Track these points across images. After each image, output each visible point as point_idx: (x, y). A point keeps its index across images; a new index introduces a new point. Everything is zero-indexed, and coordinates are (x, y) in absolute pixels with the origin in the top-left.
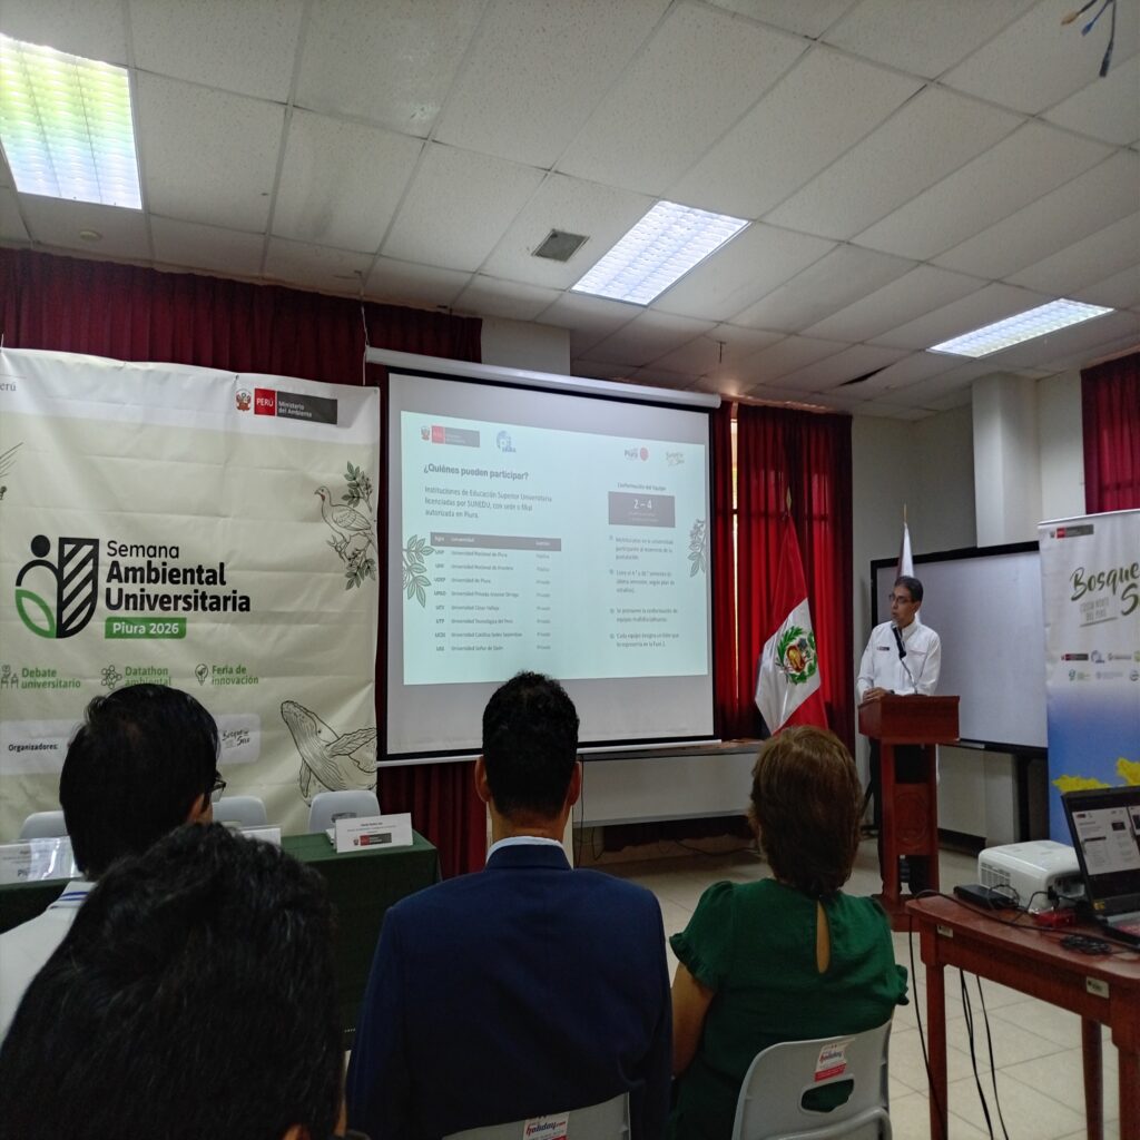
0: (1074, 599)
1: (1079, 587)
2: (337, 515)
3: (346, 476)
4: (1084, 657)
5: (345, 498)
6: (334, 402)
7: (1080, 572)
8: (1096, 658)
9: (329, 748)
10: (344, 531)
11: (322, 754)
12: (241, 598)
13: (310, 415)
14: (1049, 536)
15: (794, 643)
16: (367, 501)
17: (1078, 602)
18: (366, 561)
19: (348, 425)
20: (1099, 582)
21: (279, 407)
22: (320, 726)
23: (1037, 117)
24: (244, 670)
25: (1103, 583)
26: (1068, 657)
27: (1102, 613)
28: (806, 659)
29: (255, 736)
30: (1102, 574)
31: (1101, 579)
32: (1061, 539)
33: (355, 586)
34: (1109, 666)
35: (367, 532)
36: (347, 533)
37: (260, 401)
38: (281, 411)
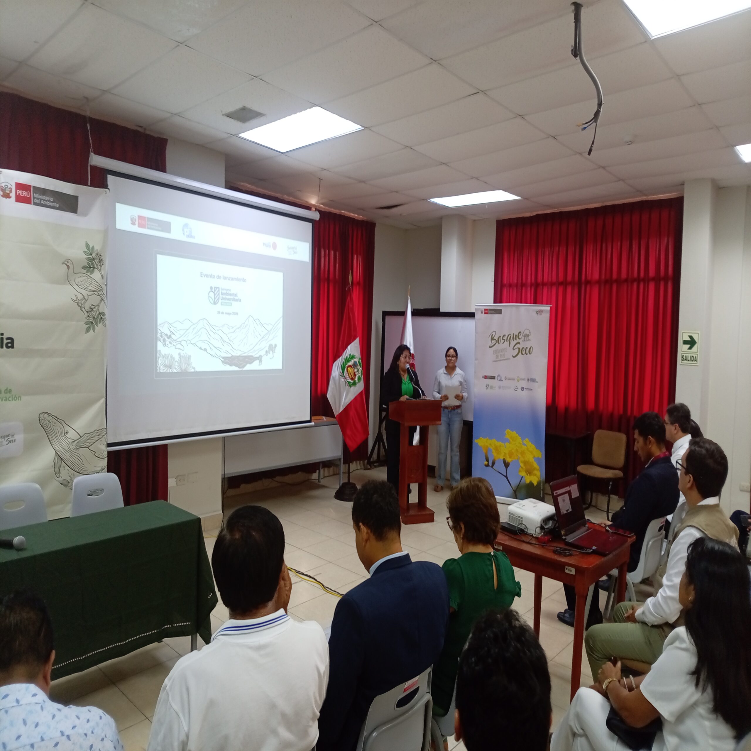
0: (490, 347)
1: (493, 341)
2: (78, 280)
3: (85, 252)
4: (493, 378)
5: (84, 268)
6: (76, 198)
7: (494, 333)
8: (499, 378)
9: (74, 444)
10: (83, 292)
11: (69, 448)
12: (7, 339)
13: (57, 205)
14: (480, 312)
15: (351, 363)
16: (100, 271)
17: (492, 349)
18: (100, 314)
19: (85, 214)
20: (503, 339)
21: (34, 198)
22: (67, 428)
23: (522, 116)
24: (10, 391)
25: (505, 340)
26: (486, 377)
27: (504, 356)
28: (357, 373)
29: (20, 437)
30: (504, 335)
31: (504, 338)
32: (486, 315)
33: (92, 331)
34: (505, 383)
35: (99, 292)
36: (85, 293)
37: (19, 192)
38: (37, 201)
